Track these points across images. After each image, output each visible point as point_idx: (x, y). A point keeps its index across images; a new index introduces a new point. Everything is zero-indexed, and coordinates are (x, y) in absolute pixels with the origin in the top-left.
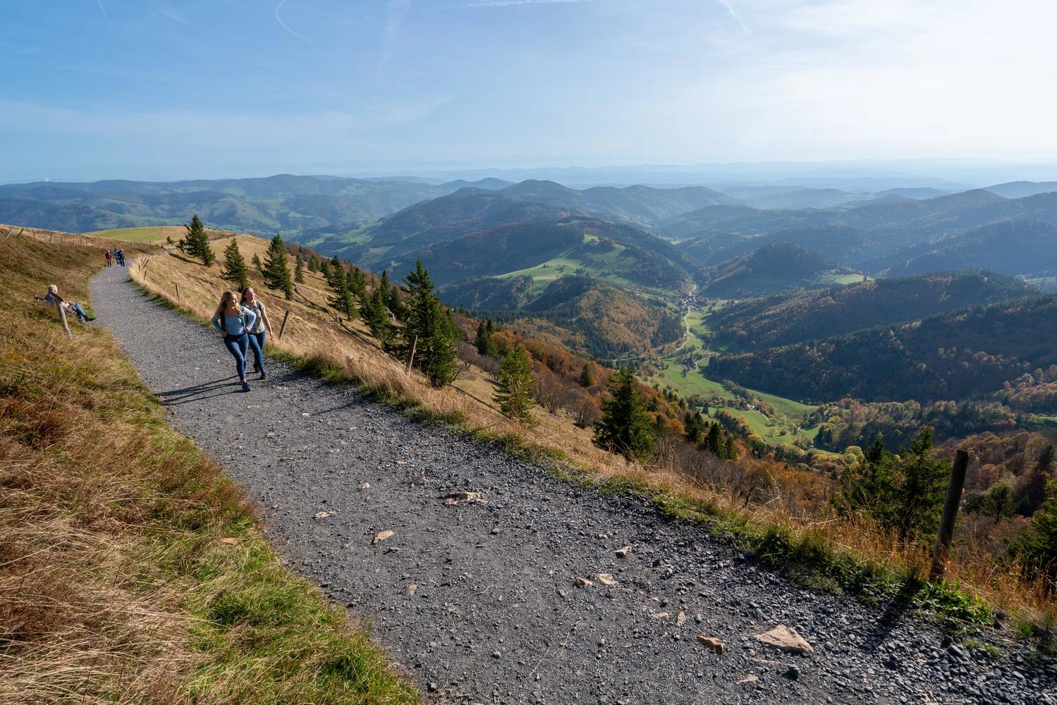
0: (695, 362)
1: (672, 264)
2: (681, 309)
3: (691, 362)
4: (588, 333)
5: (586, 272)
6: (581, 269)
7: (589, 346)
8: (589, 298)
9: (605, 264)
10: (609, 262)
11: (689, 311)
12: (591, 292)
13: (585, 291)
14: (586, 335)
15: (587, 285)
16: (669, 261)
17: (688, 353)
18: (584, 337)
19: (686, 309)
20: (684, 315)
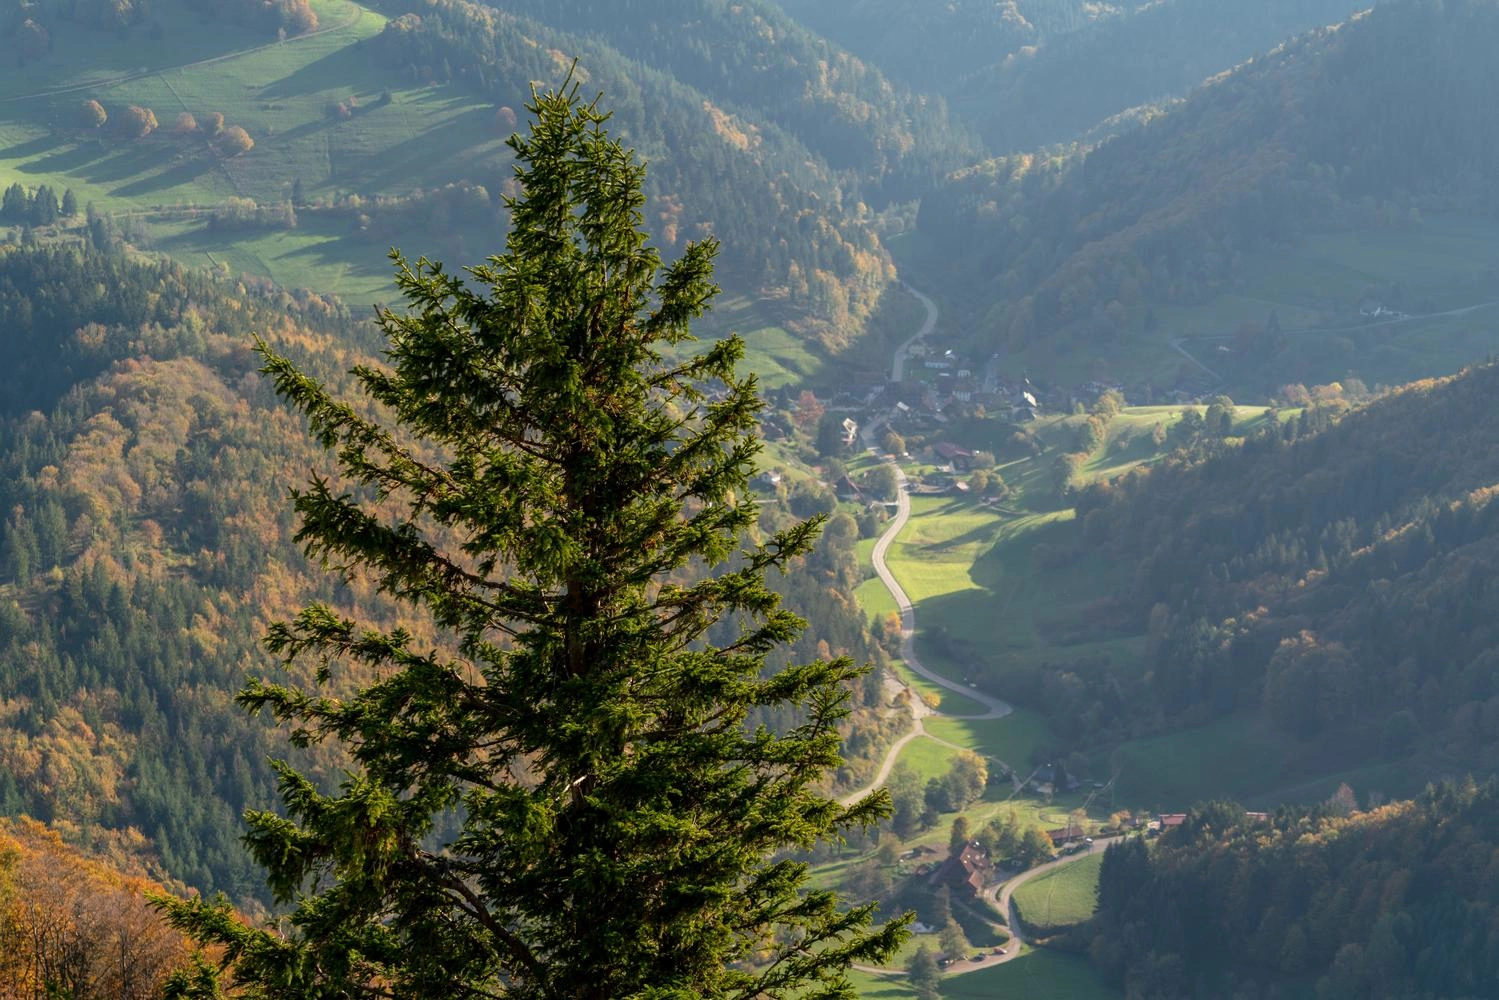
0: (988, 894)
1: (739, 140)
2: (843, 488)
3: (964, 892)
4: (149, 704)
5: (80, 219)
6: (45, 195)
7: (164, 816)
8: (129, 423)
9: (231, 148)
10: (260, 134)
11: (904, 502)
12: (141, 373)
13: (94, 366)
14: (130, 721)
15: (103, 316)
16: (721, 121)
17: (928, 821)
18: (112, 737)
19: (880, 488)
20: (868, 530)
